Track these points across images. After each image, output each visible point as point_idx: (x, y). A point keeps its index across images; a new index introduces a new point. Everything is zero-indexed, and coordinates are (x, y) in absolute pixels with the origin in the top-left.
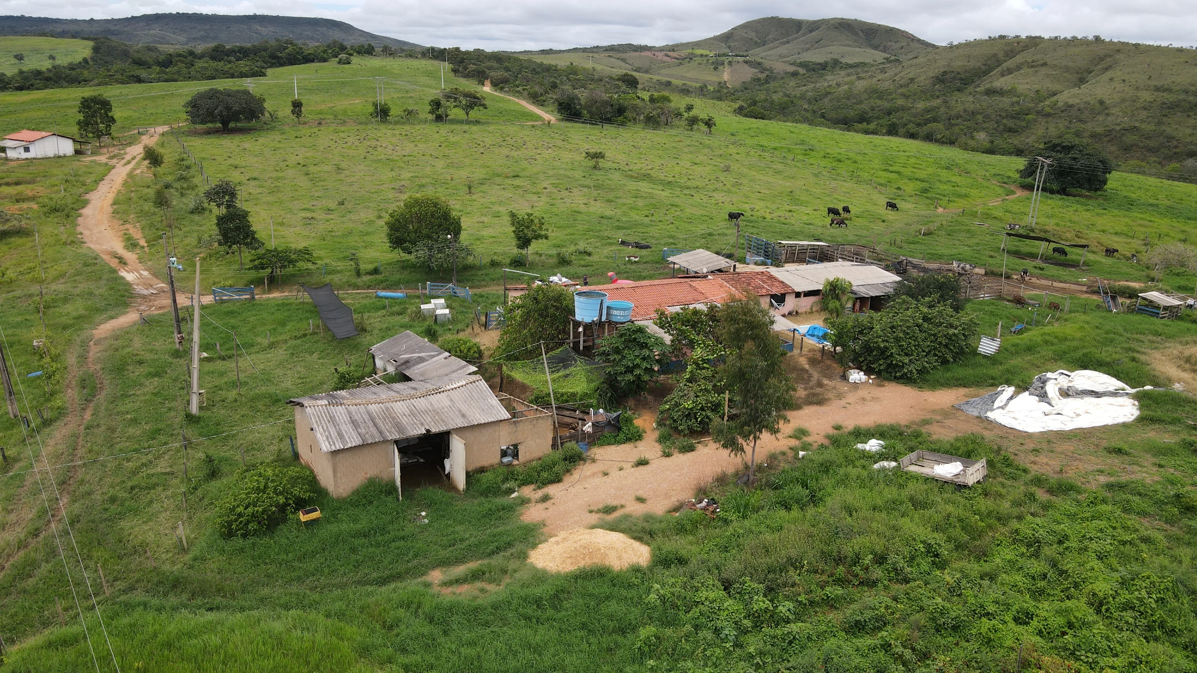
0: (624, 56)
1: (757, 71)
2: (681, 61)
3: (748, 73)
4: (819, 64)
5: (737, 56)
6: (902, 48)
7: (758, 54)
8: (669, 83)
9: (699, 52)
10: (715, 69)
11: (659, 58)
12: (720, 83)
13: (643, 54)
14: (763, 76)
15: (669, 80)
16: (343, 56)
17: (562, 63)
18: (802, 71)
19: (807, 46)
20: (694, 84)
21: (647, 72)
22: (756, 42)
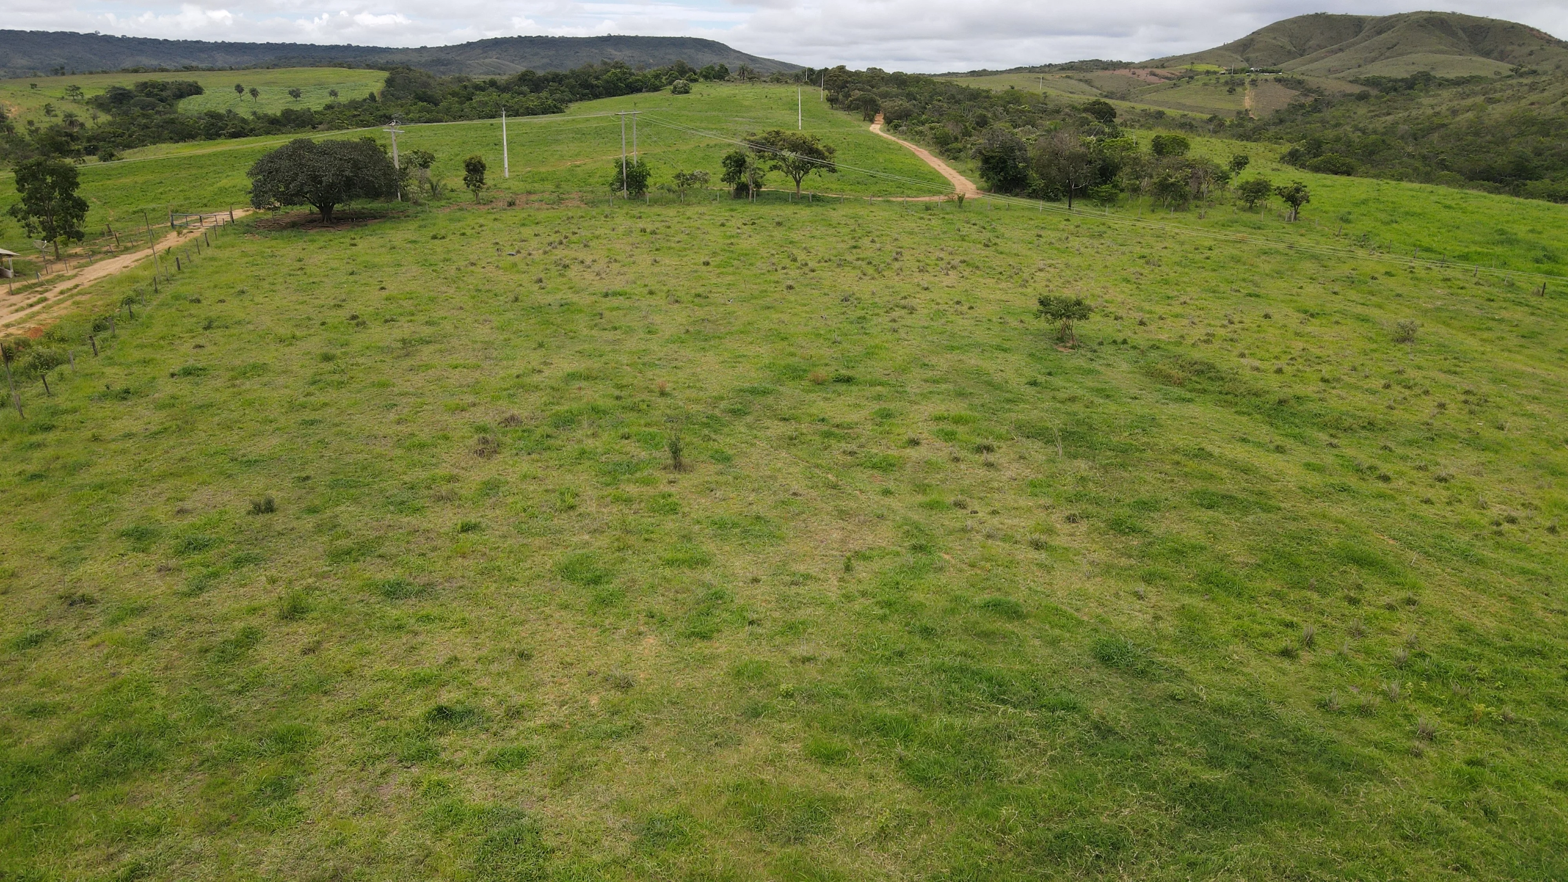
0: (1088, 76)
1: (1297, 93)
2: (1175, 82)
3: (1284, 97)
4: (1402, 80)
5: (1263, 71)
6: (1531, 53)
7: (1293, 68)
8: (1160, 115)
9: (1202, 67)
10: (1231, 91)
11: (1142, 78)
12: (1239, 113)
13: (1117, 72)
14: (1309, 100)
15: (1161, 109)
16: (680, 82)
17: (998, 88)
18: (1374, 92)
19: (1373, 54)
20: (1198, 115)
21: (1123, 98)
22: (1289, 52)
